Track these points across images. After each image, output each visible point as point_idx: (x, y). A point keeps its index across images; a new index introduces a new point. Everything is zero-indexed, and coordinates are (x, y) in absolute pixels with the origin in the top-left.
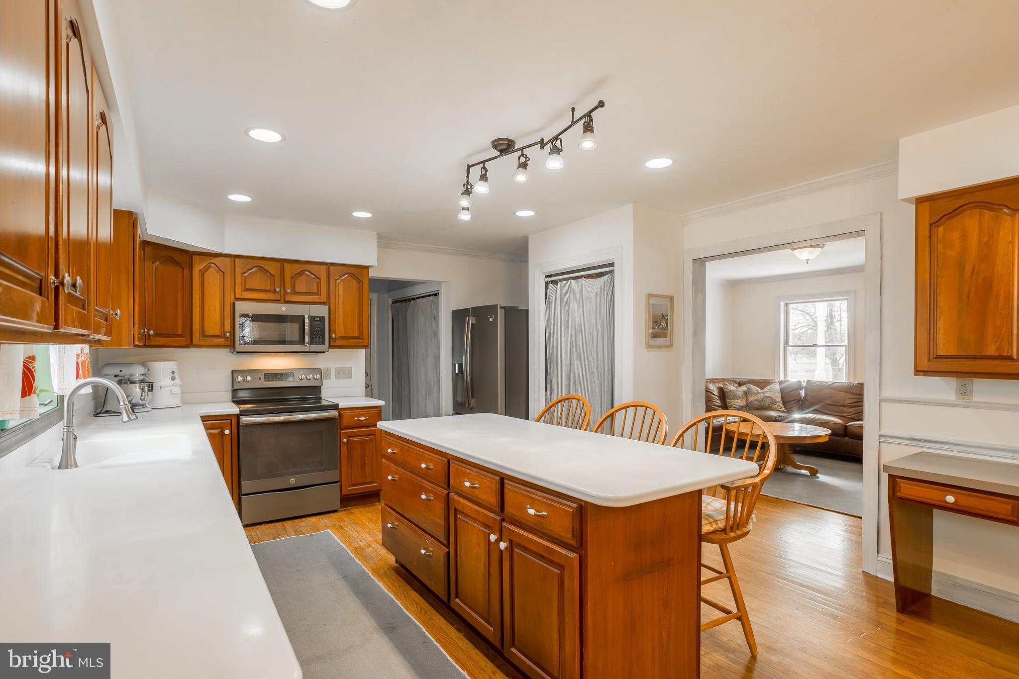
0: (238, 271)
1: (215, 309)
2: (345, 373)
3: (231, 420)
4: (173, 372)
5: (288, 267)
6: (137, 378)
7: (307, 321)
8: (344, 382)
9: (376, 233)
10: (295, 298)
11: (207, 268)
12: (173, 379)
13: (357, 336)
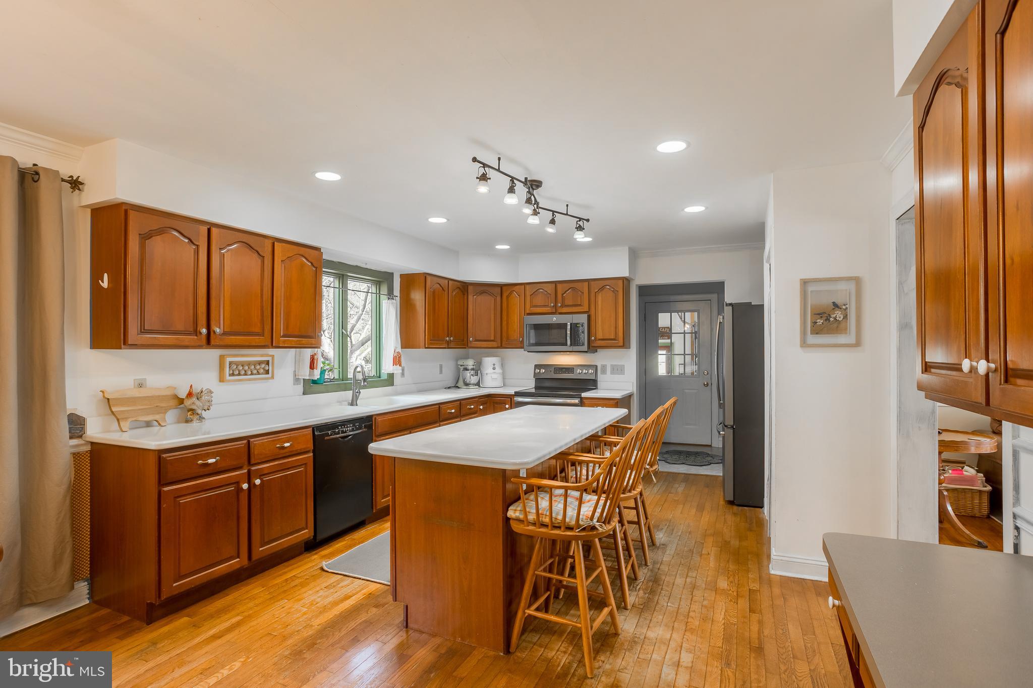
0: (528, 294)
1: (514, 322)
2: (618, 370)
3: (511, 399)
4: (494, 365)
5: (559, 286)
6: (470, 367)
7: (569, 327)
8: (617, 377)
9: (627, 248)
10: (565, 310)
11: (511, 293)
12: (494, 369)
13: (613, 338)
